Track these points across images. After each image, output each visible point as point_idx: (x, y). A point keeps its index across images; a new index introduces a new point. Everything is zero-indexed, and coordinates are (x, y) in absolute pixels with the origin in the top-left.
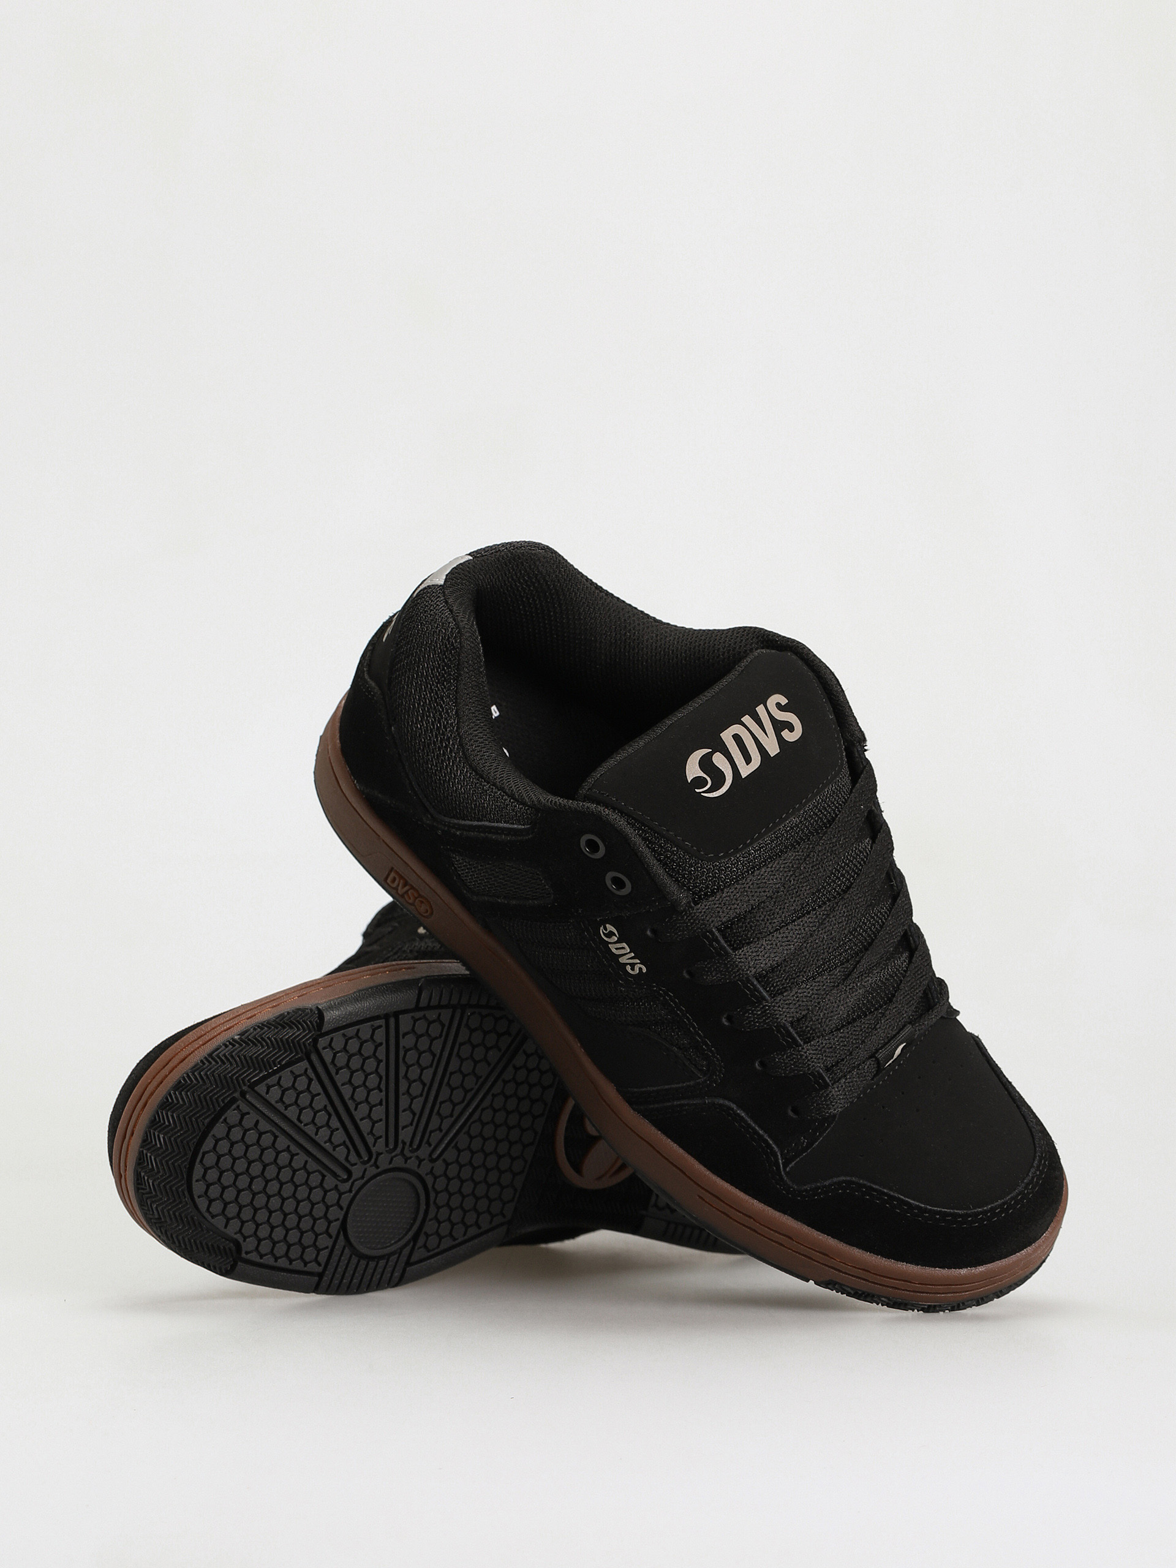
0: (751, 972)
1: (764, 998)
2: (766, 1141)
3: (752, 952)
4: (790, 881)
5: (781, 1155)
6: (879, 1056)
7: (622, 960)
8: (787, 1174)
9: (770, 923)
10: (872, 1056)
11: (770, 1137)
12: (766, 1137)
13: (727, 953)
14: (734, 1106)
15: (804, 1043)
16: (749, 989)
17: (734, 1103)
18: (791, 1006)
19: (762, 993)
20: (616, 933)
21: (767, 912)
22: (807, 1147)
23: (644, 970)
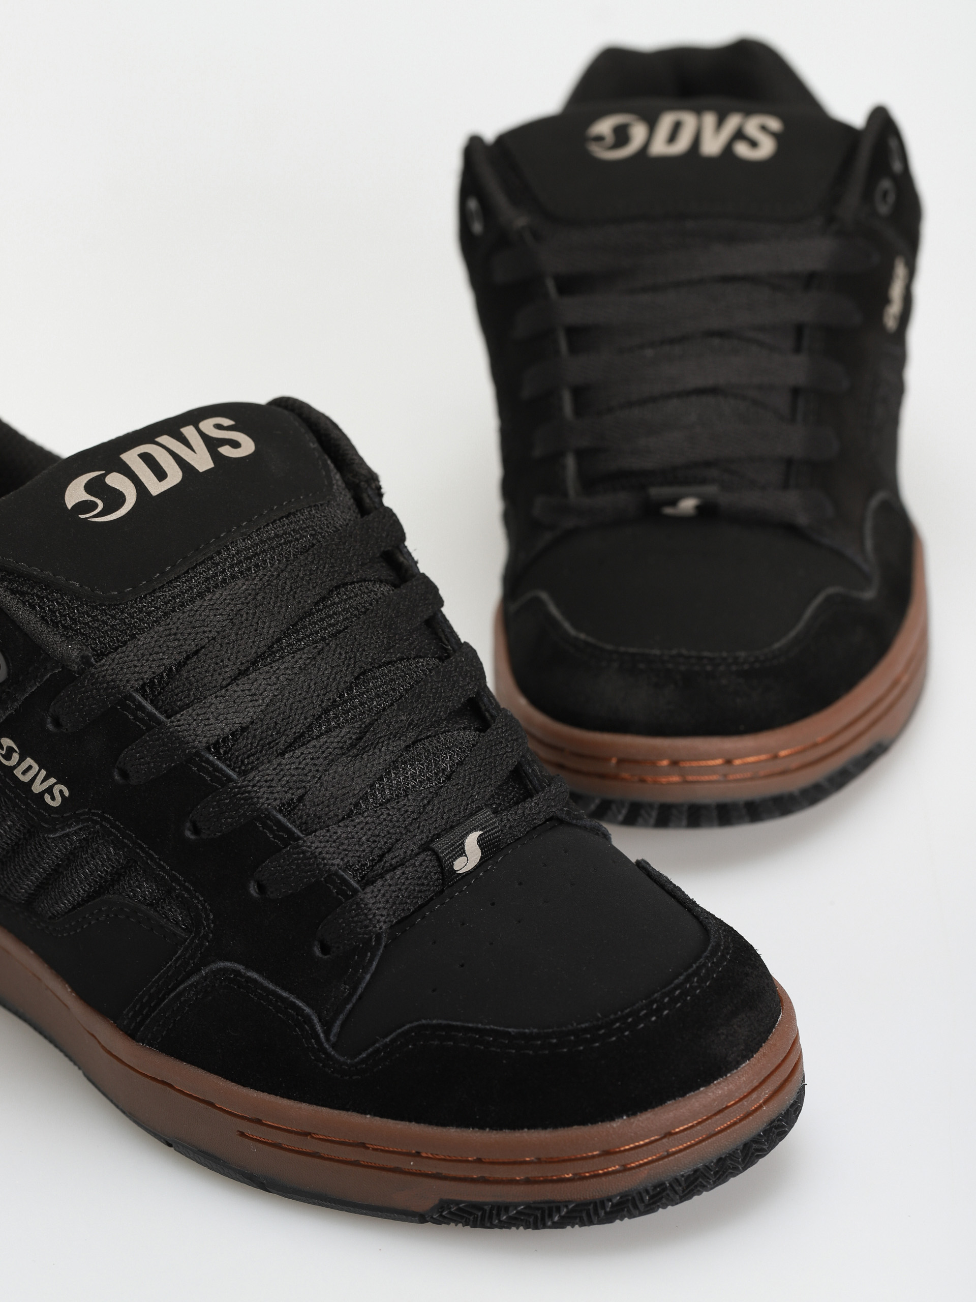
0: (200, 742)
1: (230, 779)
2: (293, 1006)
3: (198, 715)
4: (242, 616)
5: (320, 1020)
6: (438, 845)
7: (37, 788)
8: (334, 1046)
9: (220, 674)
10: (425, 847)
11: (298, 998)
12: (292, 998)
13: (159, 722)
14: (241, 968)
15: (307, 835)
16: (208, 773)
17: (239, 963)
18: (274, 784)
19: (224, 771)
20: (17, 750)
21: (211, 659)
22: (351, 995)
23: (67, 793)
